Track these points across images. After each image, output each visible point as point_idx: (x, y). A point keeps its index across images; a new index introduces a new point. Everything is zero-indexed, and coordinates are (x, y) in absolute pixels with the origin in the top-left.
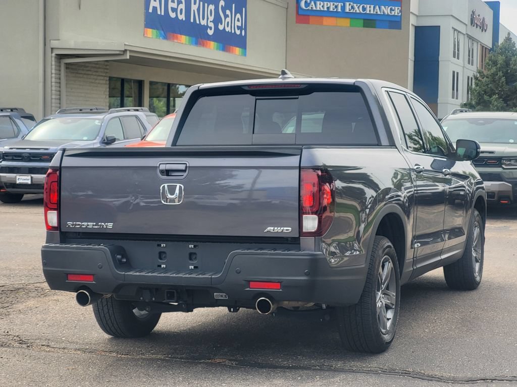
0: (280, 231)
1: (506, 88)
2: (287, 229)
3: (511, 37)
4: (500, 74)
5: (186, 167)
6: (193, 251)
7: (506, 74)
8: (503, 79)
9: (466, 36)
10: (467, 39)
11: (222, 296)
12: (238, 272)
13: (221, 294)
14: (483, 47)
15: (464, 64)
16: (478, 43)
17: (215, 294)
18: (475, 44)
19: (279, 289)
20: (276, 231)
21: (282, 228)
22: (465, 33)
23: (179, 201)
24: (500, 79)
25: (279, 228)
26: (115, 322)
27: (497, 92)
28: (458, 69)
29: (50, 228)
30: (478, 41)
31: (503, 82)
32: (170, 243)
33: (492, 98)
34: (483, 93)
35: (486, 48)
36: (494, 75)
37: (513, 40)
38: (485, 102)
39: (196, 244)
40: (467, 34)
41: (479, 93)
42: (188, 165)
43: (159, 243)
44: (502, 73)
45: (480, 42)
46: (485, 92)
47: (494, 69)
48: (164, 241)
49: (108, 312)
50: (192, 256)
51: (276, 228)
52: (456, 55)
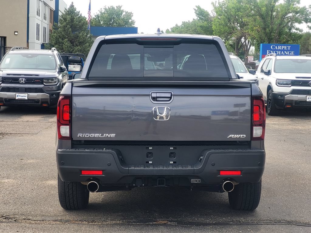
0: (238, 137)
1: (72, 35)
2: (242, 136)
3: (73, 5)
4: (69, 26)
5: (172, 95)
6: (173, 151)
7: (71, 27)
8: (70, 29)
9: (43, 2)
10: (43, 4)
11: (197, 181)
12: (213, 165)
13: (196, 180)
14: (51, 9)
15: (42, 19)
16: (48, 7)
17: (192, 180)
18: (47, 7)
19: (240, 175)
20: (236, 137)
21: (240, 135)
22: (42, 1)
23: (167, 118)
24: (68, 29)
25: (238, 135)
26: (76, 200)
27: (66, 37)
28: (39, 23)
29: (61, 138)
30: (48, 6)
31: (70, 31)
32: (156, 147)
33: (64, 41)
34: (58, 37)
35: (52, 10)
36: (65, 27)
37: (75, 7)
38: (59, 43)
39: (174, 146)
40: (43, 1)
41: (56, 37)
42: (173, 94)
43: (147, 146)
44: (70, 26)
45: (50, 6)
46: (60, 37)
47: (65, 23)
48: (151, 145)
49: (73, 193)
50: (172, 154)
51: (235, 135)
52: (38, 14)
